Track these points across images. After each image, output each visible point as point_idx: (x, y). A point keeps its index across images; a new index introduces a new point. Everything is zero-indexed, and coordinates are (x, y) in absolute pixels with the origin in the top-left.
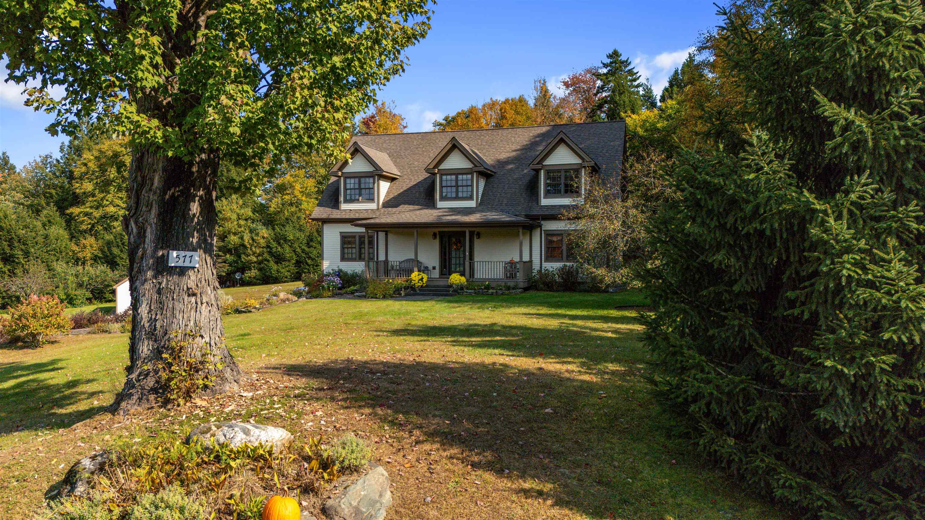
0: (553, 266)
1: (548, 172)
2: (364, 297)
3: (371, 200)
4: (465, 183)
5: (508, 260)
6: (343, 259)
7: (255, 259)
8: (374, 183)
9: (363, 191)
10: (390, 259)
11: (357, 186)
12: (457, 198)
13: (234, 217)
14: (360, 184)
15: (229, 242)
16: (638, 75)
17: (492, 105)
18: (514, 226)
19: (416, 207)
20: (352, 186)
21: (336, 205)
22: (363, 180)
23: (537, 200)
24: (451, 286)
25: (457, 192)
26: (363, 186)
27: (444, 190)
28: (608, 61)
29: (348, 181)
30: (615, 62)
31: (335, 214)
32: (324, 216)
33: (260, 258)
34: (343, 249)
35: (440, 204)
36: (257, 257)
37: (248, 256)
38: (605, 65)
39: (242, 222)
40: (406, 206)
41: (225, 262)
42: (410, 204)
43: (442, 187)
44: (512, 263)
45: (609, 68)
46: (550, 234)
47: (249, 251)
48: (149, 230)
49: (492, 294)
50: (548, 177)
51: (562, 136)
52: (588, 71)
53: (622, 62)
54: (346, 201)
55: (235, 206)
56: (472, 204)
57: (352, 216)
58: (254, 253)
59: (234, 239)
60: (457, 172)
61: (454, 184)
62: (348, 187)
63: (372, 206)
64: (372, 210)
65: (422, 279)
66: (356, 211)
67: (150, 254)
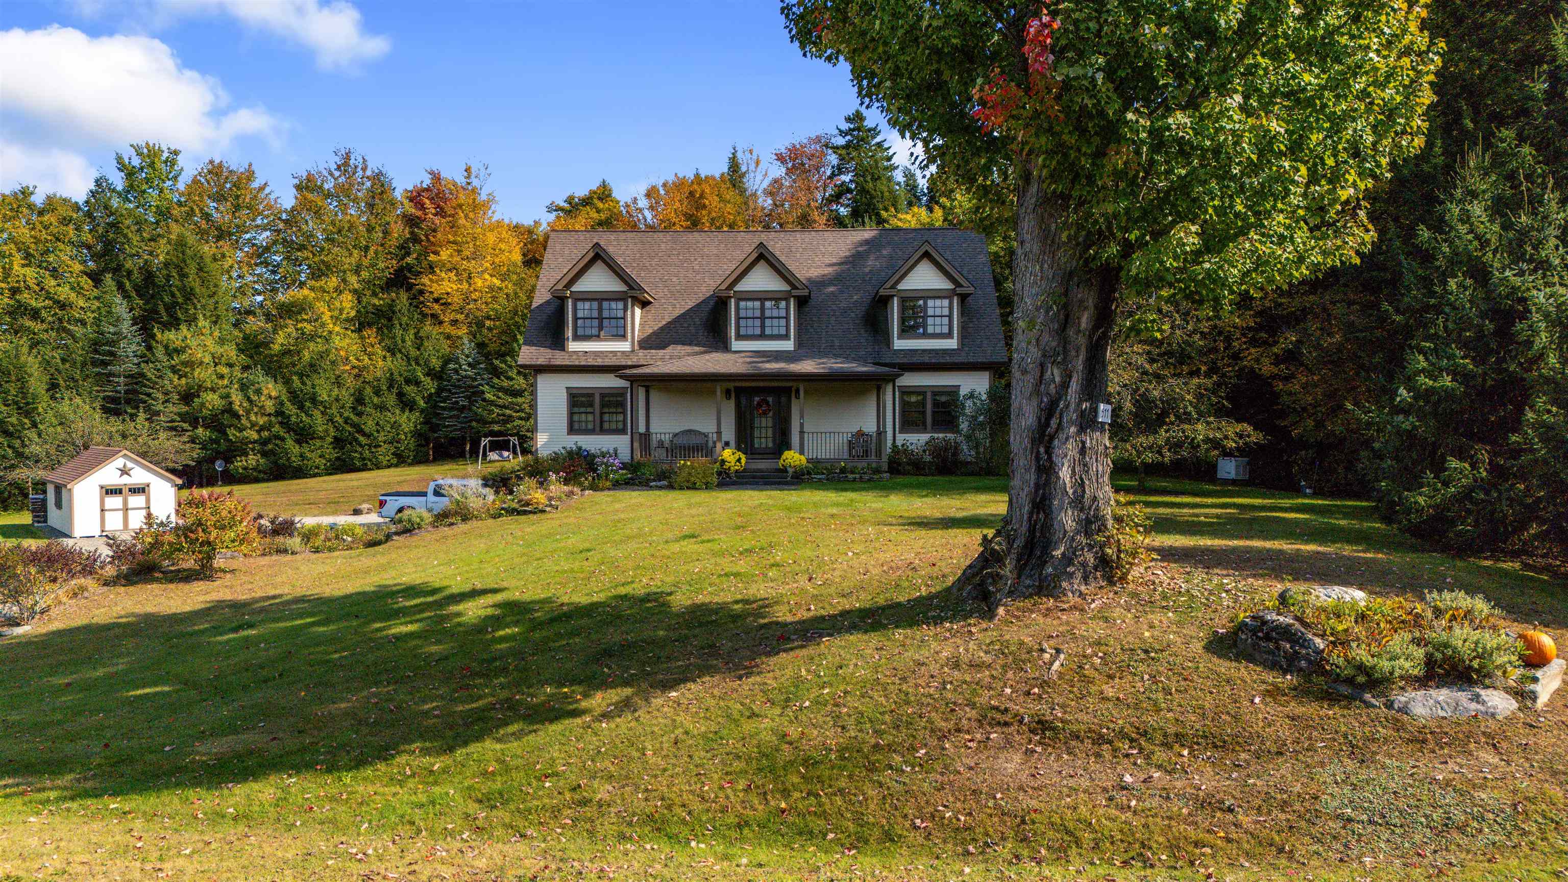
0: (917, 440)
1: (904, 300)
2: (671, 487)
3: (623, 337)
4: (750, 314)
5: (855, 430)
6: (572, 429)
7: (255, 436)
8: (625, 309)
9: (606, 322)
10: (653, 429)
11: (595, 314)
12: (762, 336)
13: (208, 359)
14: (600, 309)
15: (203, 405)
17: (680, 184)
18: (866, 380)
19: (697, 349)
20: (587, 313)
21: (557, 341)
22: (605, 304)
23: (888, 342)
24: (784, 470)
25: (763, 326)
26: (606, 314)
27: (743, 323)
28: (845, 126)
29: (580, 305)
30: (859, 129)
31: (560, 358)
32: (541, 361)
33: (266, 434)
34: (571, 414)
35: (736, 345)
36: (259, 432)
37: (241, 430)
38: (843, 133)
39: (225, 370)
40: (679, 347)
41: (193, 442)
42: (684, 344)
43: (738, 319)
44: (860, 434)
45: (848, 138)
46: (906, 391)
47: (244, 421)
48: (1074, 379)
49: (854, 480)
50: (903, 309)
51: (926, 247)
52: (818, 139)
53: (869, 130)
54: (577, 338)
55: (209, 342)
56: (788, 345)
58: (253, 425)
59: (212, 400)
60: (761, 297)
61: (758, 313)
62: (580, 314)
63: (624, 346)
64: (623, 352)
65: (739, 460)
66: (596, 354)
67: (1073, 406)
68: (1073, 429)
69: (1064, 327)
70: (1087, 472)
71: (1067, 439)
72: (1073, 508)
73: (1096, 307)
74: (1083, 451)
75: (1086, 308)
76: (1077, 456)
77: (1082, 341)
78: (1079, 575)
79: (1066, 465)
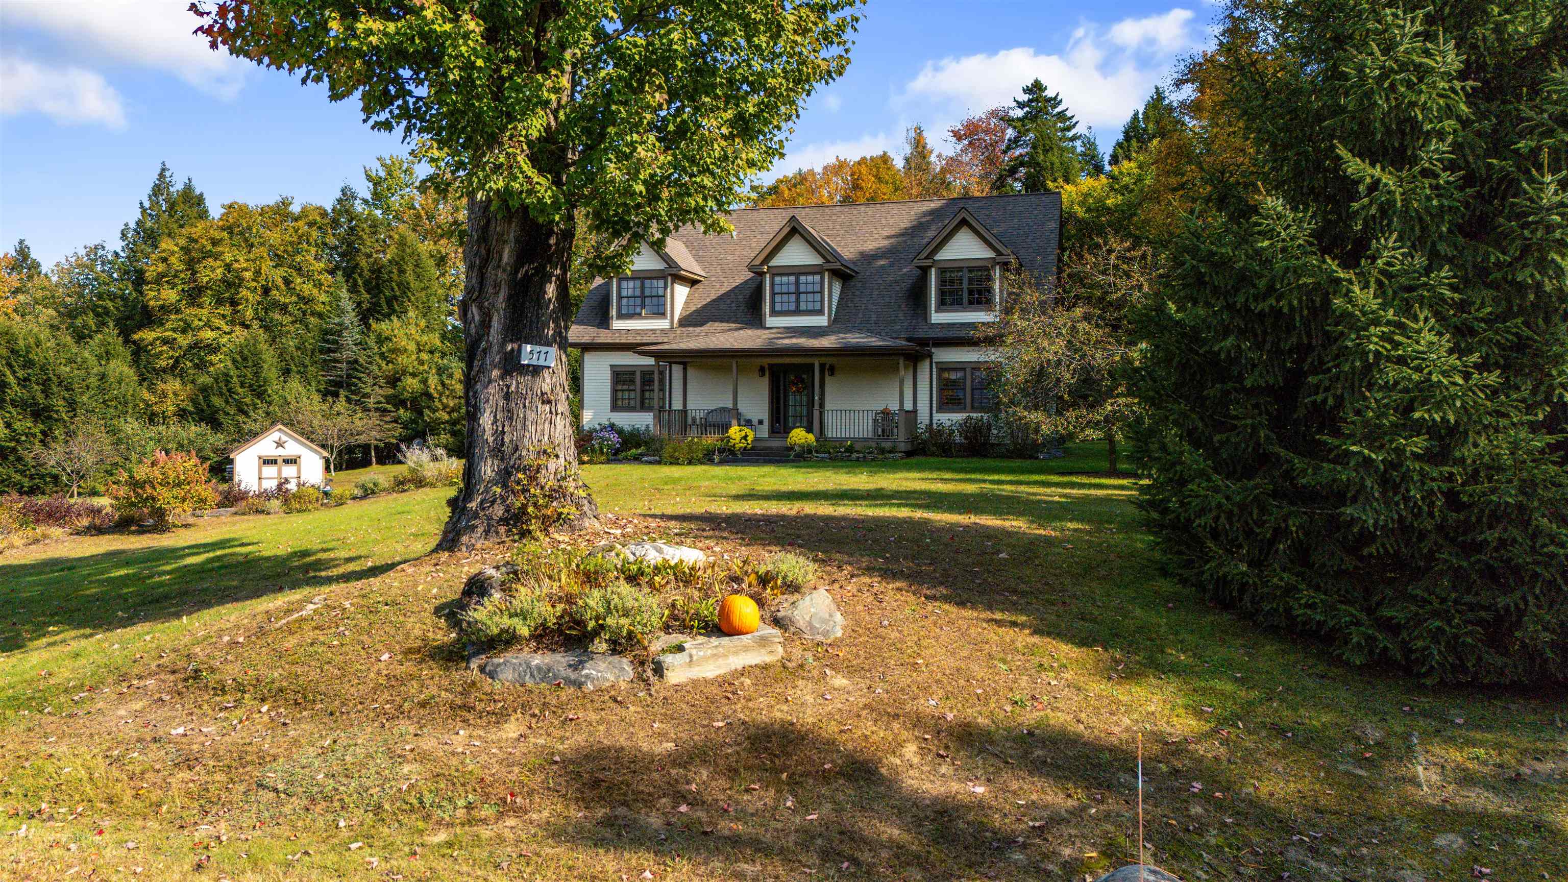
0: (950, 419)
1: (942, 271)
2: (659, 463)
3: (663, 315)
4: (810, 288)
5: (881, 408)
6: (615, 408)
7: (446, 417)
8: (665, 288)
9: (648, 301)
10: (690, 406)
11: (638, 293)
12: (797, 312)
13: (412, 347)
14: (643, 288)
15: (404, 388)
16: (1074, 120)
17: (839, 167)
18: (890, 355)
19: (733, 326)
20: (630, 293)
21: (604, 321)
22: (648, 283)
23: (925, 316)
24: (791, 448)
25: (798, 302)
26: (647, 293)
27: (778, 298)
28: (1026, 97)
29: (624, 284)
30: (1037, 100)
31: (603, 337)
32: (586, 339)
33: (455, 415)
34: (614, 391)
35: (771, 321)
36: (449, 413)
37: (435, 411)
38: (1021, 105)
39: (425, 356)
40: (716, 324)
41: (396, 421)
42: (722, 322)
43: (773, 294)
44: (886, 413)
45: (1027, 109)
46: (944, 368)
47: (437, 403)
48: (495, 318)
49: (858, 459)
50: (942, 282)
51: (963, 214)
52: (994, 114)
53: (1049, 100)
54: (620, 316)
55: (413, 330)
56: (822, 321)
57: (631, 340)
58: (445, 407)
59: (411, 384)
60: (797, 271)
61: (792, 289)
62: (624, 293)
63: (664, 324)
64: (662, 330)
65: (745, 437)
66: (638, 332)
67: (495, 349)
68: (495, 373)
69: (485, 262)
70: (511, 419)
71: (490, 382)
72: (492, 457)
73: (517, 241)
74: (507, 397)
75: (505, 242)
76: (501, 403)
77: (501, 276)
78: (480, 529)
79: (488, 411)
